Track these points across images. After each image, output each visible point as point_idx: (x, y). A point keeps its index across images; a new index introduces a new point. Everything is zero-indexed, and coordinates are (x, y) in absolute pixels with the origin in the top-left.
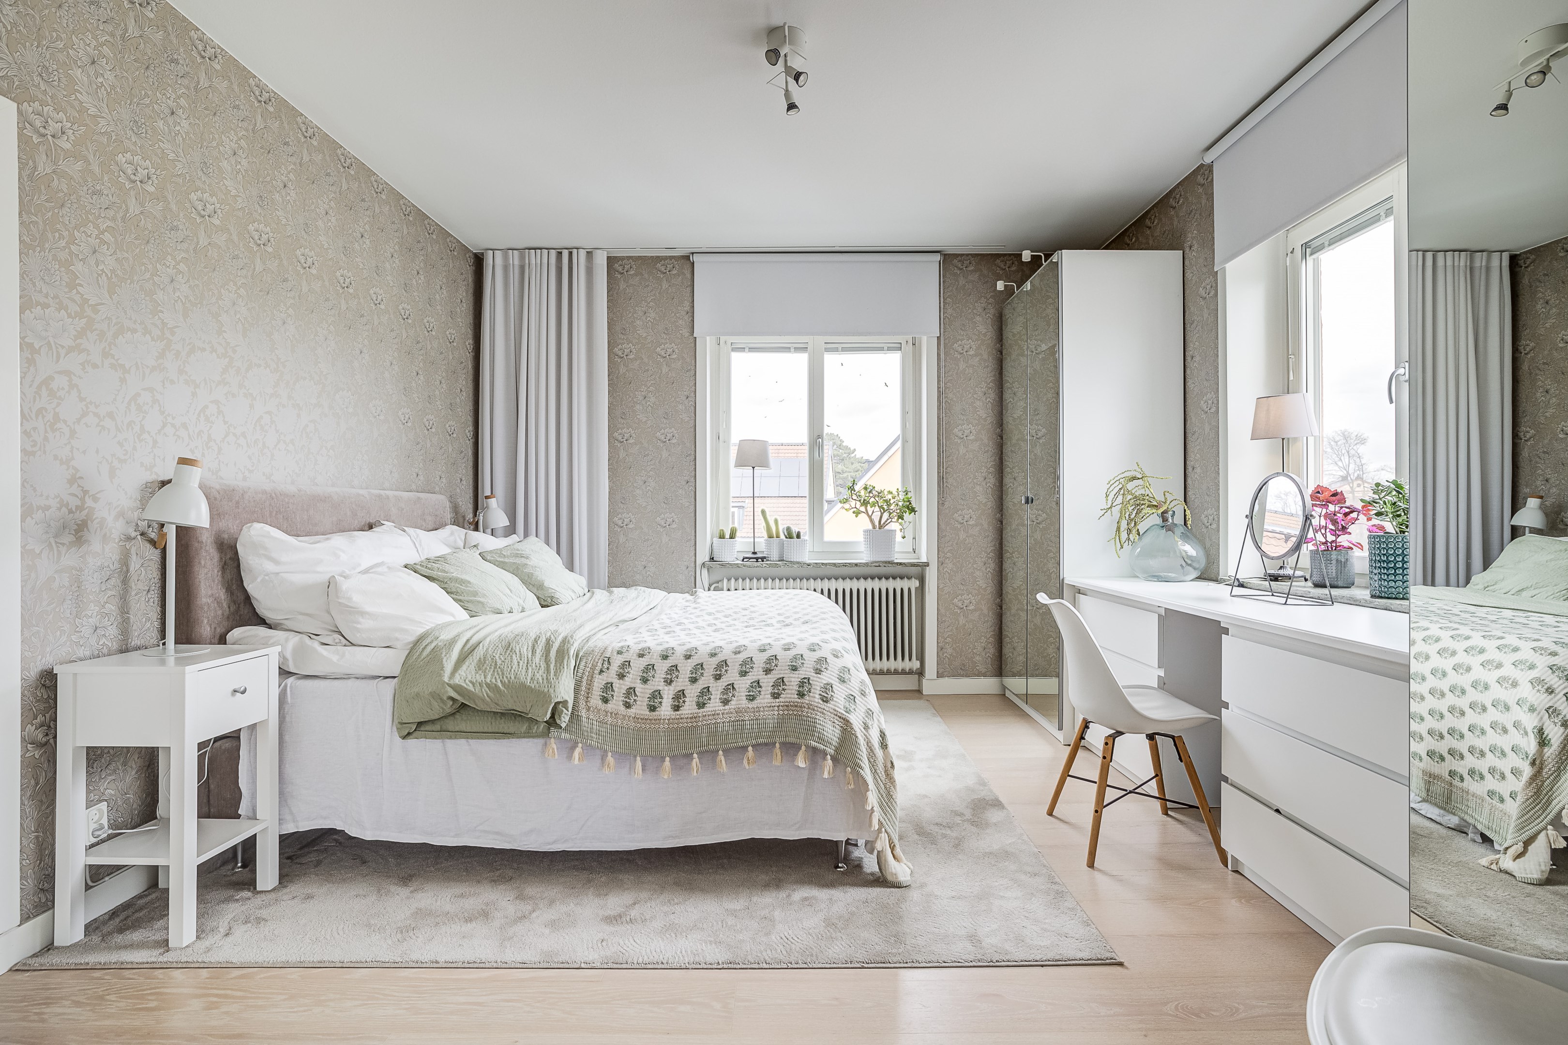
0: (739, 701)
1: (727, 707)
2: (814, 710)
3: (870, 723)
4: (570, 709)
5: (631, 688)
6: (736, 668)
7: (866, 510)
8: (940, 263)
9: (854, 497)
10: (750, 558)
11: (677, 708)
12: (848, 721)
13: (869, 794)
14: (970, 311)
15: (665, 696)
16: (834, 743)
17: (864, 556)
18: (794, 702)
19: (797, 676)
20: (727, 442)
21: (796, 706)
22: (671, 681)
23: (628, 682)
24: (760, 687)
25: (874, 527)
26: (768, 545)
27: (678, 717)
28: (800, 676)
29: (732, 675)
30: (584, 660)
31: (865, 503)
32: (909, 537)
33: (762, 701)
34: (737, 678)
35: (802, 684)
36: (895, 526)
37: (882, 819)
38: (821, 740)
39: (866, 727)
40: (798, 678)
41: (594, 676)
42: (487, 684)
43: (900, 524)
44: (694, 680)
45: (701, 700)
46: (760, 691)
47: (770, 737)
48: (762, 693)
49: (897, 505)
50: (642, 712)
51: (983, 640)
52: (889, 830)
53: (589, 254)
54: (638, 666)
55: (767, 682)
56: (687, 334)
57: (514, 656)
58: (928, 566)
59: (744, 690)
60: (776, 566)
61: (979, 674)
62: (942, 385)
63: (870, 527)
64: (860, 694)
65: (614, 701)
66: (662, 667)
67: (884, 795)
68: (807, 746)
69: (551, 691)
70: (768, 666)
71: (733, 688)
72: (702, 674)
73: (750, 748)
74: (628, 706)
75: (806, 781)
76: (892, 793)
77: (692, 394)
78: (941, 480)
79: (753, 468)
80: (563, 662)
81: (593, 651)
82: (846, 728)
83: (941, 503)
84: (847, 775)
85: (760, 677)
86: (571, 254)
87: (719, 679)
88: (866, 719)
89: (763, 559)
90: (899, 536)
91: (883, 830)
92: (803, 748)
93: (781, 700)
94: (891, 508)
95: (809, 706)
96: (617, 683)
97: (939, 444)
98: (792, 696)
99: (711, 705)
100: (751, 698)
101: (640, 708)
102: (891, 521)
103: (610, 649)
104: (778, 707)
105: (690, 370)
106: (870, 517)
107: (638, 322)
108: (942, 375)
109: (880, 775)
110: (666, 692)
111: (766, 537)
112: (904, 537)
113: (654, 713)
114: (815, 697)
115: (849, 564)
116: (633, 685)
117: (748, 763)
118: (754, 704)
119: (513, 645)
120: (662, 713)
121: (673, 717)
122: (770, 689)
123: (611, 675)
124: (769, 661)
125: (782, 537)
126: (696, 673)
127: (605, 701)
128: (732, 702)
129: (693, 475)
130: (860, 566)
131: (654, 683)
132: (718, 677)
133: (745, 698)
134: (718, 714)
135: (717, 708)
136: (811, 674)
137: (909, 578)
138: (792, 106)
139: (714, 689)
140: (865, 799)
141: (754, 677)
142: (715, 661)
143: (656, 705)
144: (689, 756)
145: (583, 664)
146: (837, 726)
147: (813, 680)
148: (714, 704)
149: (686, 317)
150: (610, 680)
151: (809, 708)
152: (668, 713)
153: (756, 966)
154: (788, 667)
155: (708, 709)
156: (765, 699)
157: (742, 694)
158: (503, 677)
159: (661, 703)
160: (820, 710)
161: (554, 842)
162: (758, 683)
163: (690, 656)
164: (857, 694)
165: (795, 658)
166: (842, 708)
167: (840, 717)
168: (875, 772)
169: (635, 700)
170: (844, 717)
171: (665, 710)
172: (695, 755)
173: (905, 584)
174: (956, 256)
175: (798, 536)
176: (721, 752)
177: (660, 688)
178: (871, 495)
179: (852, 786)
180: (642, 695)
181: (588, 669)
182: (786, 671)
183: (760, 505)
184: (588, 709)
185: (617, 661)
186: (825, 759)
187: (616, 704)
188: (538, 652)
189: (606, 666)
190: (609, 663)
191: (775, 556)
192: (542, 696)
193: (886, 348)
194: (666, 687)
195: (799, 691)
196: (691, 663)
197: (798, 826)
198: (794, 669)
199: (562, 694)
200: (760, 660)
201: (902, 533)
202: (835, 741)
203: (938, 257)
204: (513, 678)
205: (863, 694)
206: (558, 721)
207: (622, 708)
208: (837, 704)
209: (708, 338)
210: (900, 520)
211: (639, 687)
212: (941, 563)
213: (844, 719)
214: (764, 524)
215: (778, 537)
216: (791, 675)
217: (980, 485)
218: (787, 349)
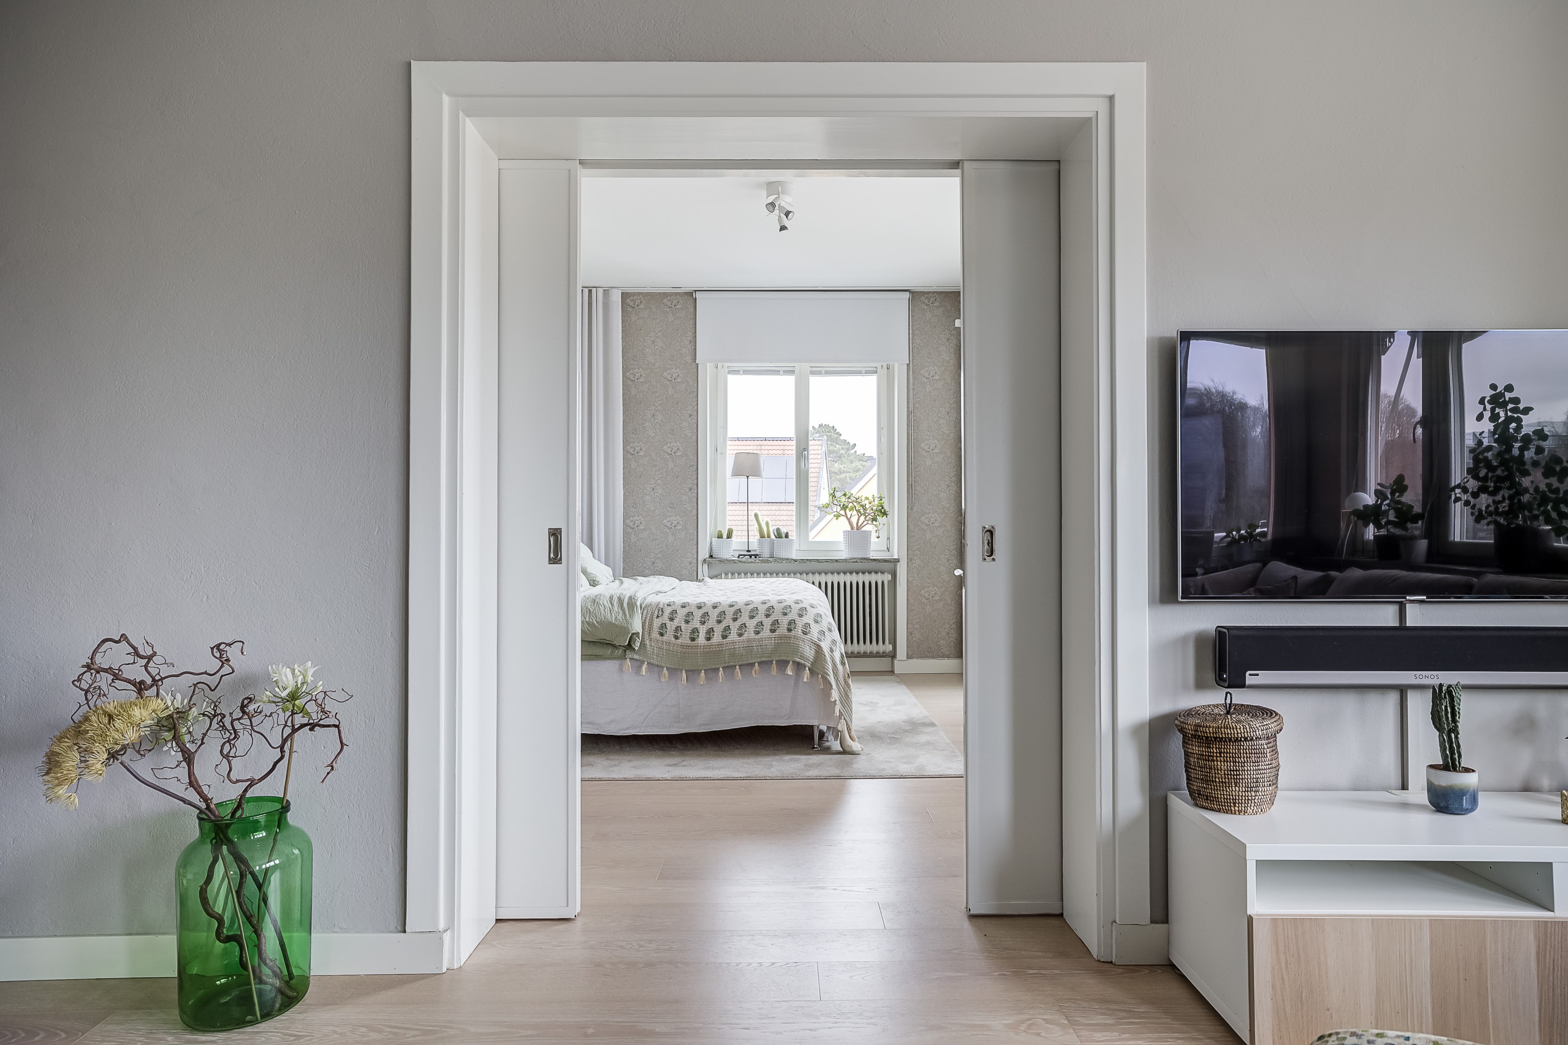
0: (749, 634)
1: (741, 638)
2: (798, 639)
3: (834, 648)
4: (640, 639)
5: (678, 627)
6: (747, 614)
7: (846, 514)
8: (909, 300)
9: (835, 502)
10: (745, 555)
11: (708, 639)
12: (820, 646)
13: (833, 691)
14: (935, 341)
15: (701, 632)
16: (811, 660)
17: (843, 553)
18: (785, 635)
19: (786, 619)
20: (723, 453)
21: (786, 637)
22: (705, 622)
23: (676, 623)
24: (763, 625)
25: (852, 528)
26: (760, 544)
27: (709, 644)
28: (789, 619)
29: (744, 618)
30: (646, 610)
31: (844, 508)
32: (883, 536)
33: (764, 634)
34: (747, 620)
35: (790, 623)
36: (869, 527)
37: (842, 711)
38: (802, 657)
39: (832, 651)
40: (788, 620)
41: (654, 619)
42: (587, 622)
43: (876, 526)
44: (719, 622)
45: (724, 634)
46: (762, 628)
47: (769, 657)
48: (764, 629)
49: (872, 509)
50: (686, 642)
51: (947, 626)
52: (846, 718)
53: (606, 292)
54: (682, 613)
55: (767, 622)
56: (690, 361)
57: (600, 606)
58: (899, 561)
59: (752, 627)
60: (767, 561)
61: (944, 656)
62: (911, 405)
63: (849, 529)
64: (827, 630)
65: (667, 635)
66: (698, 614)
67: (843, 695)
68: (794, 662)
69: (629, 626)
70: (768, 612)
71: (745, 626)
72: (725, 618)
73: (756, 664)
74: (676, 638)
75: (792, 687)
76: (848, 694)
77: (695, 413)
78: (910, 487)
79: (748, 477)
80: (633, 610)
81: (651, 604)
82: (819, 650)
83: (910, 508)
84: (819, 680)
85: (763, 619)
86: (590, 291)
87: (736, 621)
88: (832, 645)
89: (756, 556)
90: (874, 535)
91: (843, 717)
92: (791, 662)
93: (776, 633)
94: (867, 512)
95: (795, 637)
96: (669, 623)
97: (908, 457)
98: (784, 631)
99: (731, 637)
100: (757, 633)
101: (685, 639)
102: (868, 523)
103: (662, 604)
104: (775, 638)
105: (693, 392)
106: (849, 520)
107: (647, 350)
108: (911, 397)
109: (841, 682)
110: (701, 629)
111: (758, 537)
112: (878, 537)
113: (694, 642)
114: (798, 632)
115: (831, 560)
116: (679, 625)
117: (755, 674)
118: (759, 636)
119: (597, 600)
120: (699, 642)
121: (706, 644)
122: (769, 627)
123: (665, 618)
124: (768, 609)
125: (773, 537)
126: (720, 617)
127: (662, 635)
128: (745, 635)
129: (695, 483)
130: (840, 562)
131: (693, 623)
132: (735, 620)
133: (753, 632)
134: (736, 643)
135: (735, 639)
136: (796, 617)
137: (883, 573)
138: (783, 228)
139: (733, 627)
140: (829, 695)
141: (759, 620)
142: (733, 609)
143: (695, 637)
144: (717, 670)
145: (645, 612)
146: (813, 649)
147: (797, 621)
148: (733, 636)
149: (689, 346)
150: (664, 622)
151: (795, 638)
152: (703, 642)
153: (763, 778)
154: (781, 613)
155: (729, 639)
156: (766, 633)
157: (751, 630)
158: (597, 618)
159: (698, 636)
160: (801, 639)
161: (627, 729)
162: (762, 623)
163: (716, 607)
164: (826, 630)
165: (786, 607)
166: (816, 638)
167: (814, 644)
168: (837, 680)
169: (681, 634)
170: (817, 643)
171: (701, 640)
172: (721, 669)
173: (879, 578)
174: (923, 293)
175: (787, 536)
176: (737, 667)
177: (698, 627)
178: (850, 501)
179: (822, 686)
180: (686, 631)
181: (649, 615)
182: (780, 616)
183: (753, 509)
184: (651, 640)
185: (668, 610)
186: (805, 669)
187: (669, 637)
188: (615, 604)
189: (660, 613)
190: (662, 611)
191: (766, 554)
192: (623, 629)
193: (863, 371)
194: (701, 626)
195: (788, 628)
196: (717, 611)
197: (787, 716)
198: (785, 614)
199: (636, 628)
200: (762, 609)
201: (877, 534)
202: (811, 658)
203: (907, 295)
204: (603, 618)
205: (830, 630)
206: (633, 646)
207: (673, 639)
208: (813, 636)
209: (708, 364)
210: (874, 522)
211: (684, 626)
212: (910, 560)
213: (817, 645)
214: (757, 526)
215: (769, 536)
216: (783, 618)
217: (944, 492)
218: (777, 372)
